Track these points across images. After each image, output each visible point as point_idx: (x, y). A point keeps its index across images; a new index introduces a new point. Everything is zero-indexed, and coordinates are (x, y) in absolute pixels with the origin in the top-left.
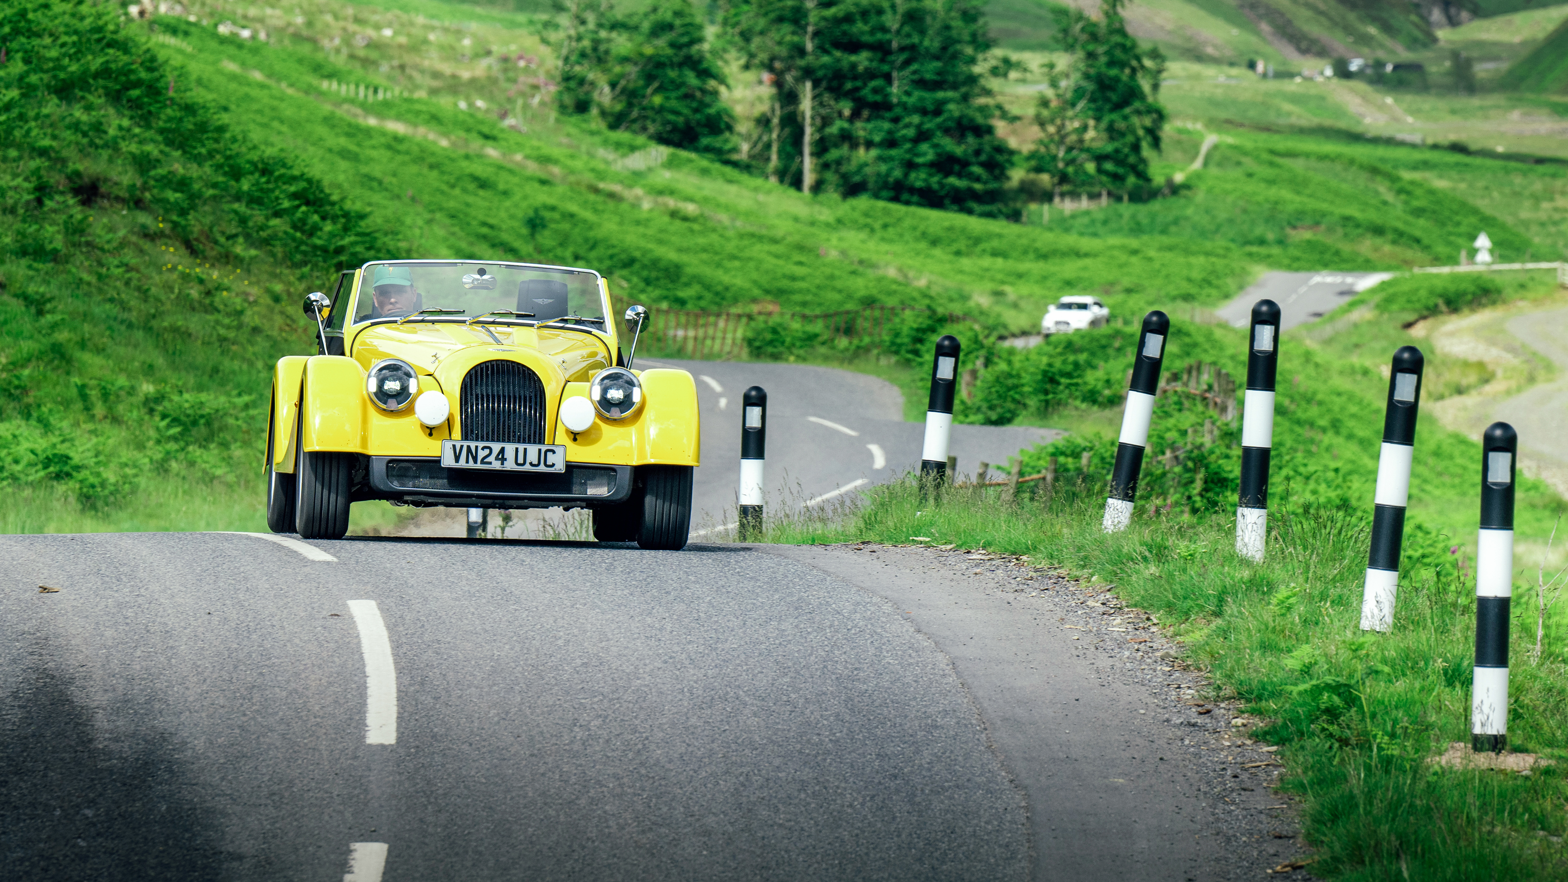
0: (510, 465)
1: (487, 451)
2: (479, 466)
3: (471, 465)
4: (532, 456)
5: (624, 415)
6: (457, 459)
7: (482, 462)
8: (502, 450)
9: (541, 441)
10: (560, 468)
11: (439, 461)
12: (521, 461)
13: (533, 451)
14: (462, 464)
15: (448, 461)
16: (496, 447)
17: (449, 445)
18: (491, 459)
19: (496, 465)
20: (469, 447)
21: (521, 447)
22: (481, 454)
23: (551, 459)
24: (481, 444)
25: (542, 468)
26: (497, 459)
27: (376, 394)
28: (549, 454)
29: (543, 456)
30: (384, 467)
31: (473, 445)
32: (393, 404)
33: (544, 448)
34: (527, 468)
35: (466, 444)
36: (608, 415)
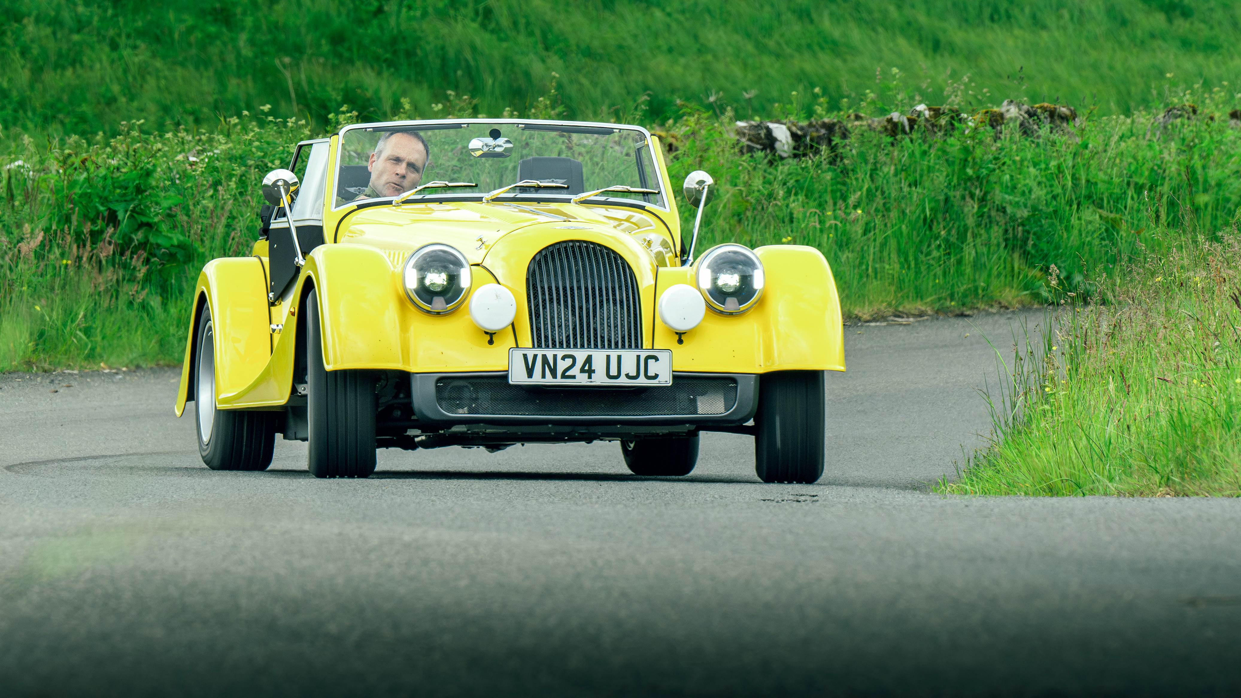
0: (600, 379)
1: (569, 362)
2: (559, 381)
3: (549, 380)
4: (629, 367)
5: (743, 307)
6: (530, 372)
7: (564, 376)
8: (589, 360)
9: (638, 346)
10: (665, 380)
11: (506, 377)
12: (614, 372)
13: (629, 357)
14: (537, 379)
15: (518, 377)
16: (581, 355)
17: (518, 356)
18: (576, 371)
19: (582, 380)
20: (544, 357)
21: (614, 354)
22: (562, 365)
23: (653, 368)
24: (560, 353)
25: (642, 381)
26: (582, 370)
27: (417, 292)
28: (651, 362)
29: (642, 365)
30: (431, 388)
31: (550, 353)
32: (439, 304)
33: (643, 355)
34: (623, 381)
35: (540, 352)
36: (720, 307)
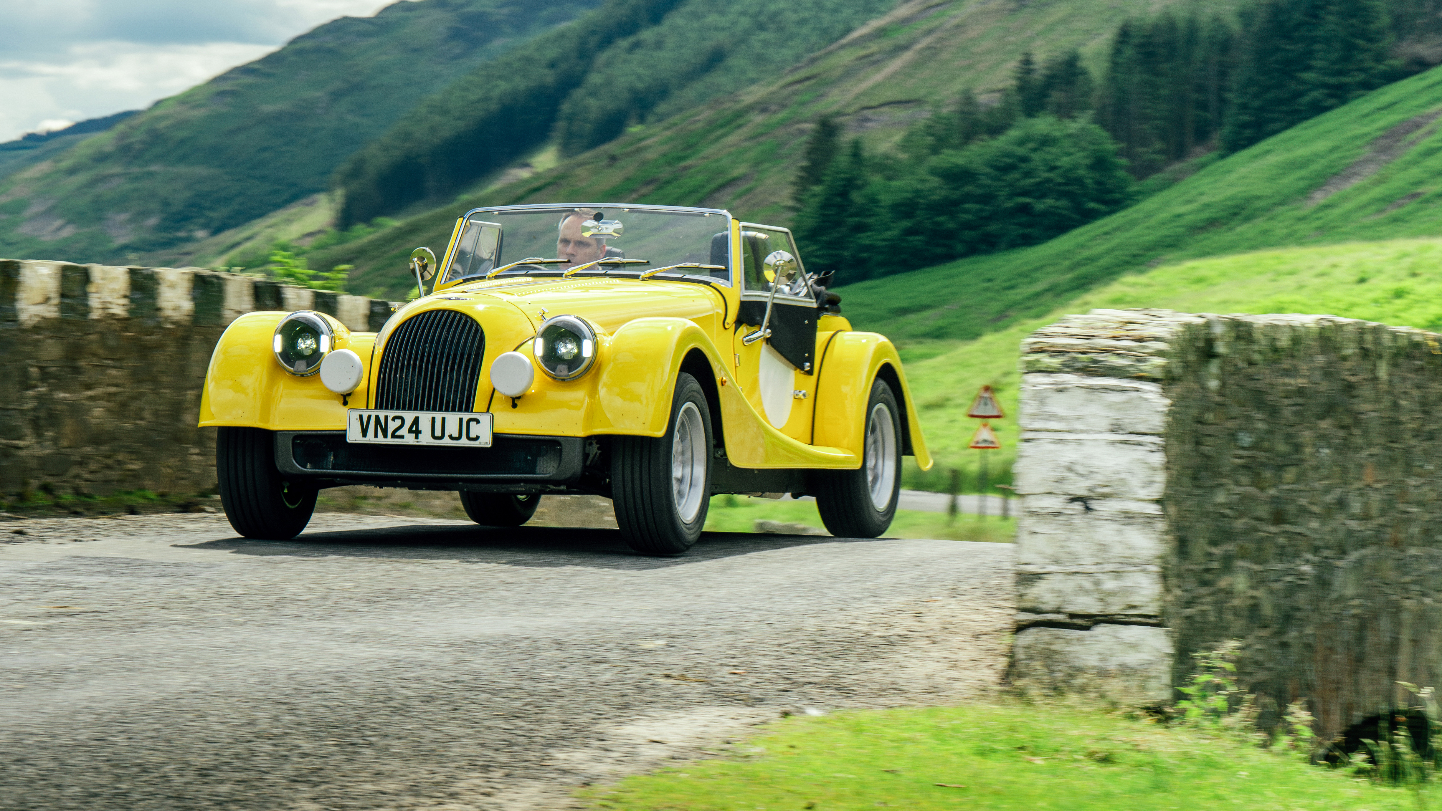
0: (425, 439)
1: (398, 422)
2: (390, 441)
3: (381, 440)
4: (452, 428)
5: (572, 374)
6: (364, 432)
7: (393, 436)
8: (416, 421)
10: (486, 441)
12: (438, 433)
13: (454, 420)
14: (370, 438)
15: (354, 436)
16: (409, 416)
17: (355, 415)
18: (404, 431)
19: (409, 440)
20: (377, 418)
21: (439, 416)
22: (392, 426)
23: (475, 429)
24: (391, 414)
25: (464, 442)
26: (410, 431)
27: (281, 355)
28: (473, 424)
29: (465, 428)
30: (290, 445)
31: (382, 414)
32: (302, 367)
33: (468, 417)
34: (446, 442)
35: (373, 414)
36: (555, 375)
